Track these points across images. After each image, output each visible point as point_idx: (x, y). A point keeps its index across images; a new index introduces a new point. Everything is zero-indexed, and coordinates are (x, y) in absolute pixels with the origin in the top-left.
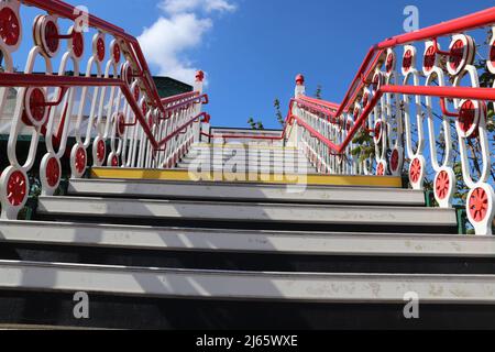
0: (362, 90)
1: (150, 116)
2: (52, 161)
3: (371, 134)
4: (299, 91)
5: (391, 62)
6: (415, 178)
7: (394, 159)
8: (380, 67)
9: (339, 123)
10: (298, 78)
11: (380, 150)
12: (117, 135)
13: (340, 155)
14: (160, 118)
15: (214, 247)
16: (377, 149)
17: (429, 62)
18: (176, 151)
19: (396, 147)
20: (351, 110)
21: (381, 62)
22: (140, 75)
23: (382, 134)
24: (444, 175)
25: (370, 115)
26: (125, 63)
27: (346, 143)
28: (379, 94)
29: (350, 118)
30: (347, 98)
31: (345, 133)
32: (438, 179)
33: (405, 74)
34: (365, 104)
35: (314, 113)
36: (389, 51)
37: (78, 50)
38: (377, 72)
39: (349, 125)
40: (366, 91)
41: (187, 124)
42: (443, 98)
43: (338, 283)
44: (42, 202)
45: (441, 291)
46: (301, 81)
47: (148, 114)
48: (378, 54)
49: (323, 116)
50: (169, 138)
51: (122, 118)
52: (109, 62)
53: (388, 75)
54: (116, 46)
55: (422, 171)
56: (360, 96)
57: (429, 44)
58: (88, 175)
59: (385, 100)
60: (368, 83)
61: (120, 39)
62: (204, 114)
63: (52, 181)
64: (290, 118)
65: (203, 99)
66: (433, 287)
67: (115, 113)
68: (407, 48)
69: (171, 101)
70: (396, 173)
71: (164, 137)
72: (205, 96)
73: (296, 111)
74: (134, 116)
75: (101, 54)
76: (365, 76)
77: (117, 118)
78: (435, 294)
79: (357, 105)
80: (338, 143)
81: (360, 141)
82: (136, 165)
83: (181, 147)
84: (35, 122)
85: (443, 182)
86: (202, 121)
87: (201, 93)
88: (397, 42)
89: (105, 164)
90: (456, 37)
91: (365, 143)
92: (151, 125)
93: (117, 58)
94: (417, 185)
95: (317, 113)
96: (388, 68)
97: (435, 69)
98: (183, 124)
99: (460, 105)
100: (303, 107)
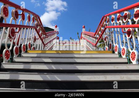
0: (101, 28)
1: (43, 37)
2: (17, 48)
3: (104, 40)
4: (84, 30)
5: (108, 20)
6: (116, 51)
7: (110, 46)
8: (105, 22)
9: (95, 38)
10: (83, 26)
11: (106, 44)
12: (34, 42)
13: (95, 46)
14: (45, 38)
15: (61, 69)
16: (105, 44)
17: (118, 19)
18: (50, 47)
19: (111, 43)
20: (98, 34)
21: (106, 20)
22: (40, 26)
23: (107, 40)
24: (124, 49)
25: (103, 35)
26: (36, 23)
27: (97, 43)
28: (105, 29)
29: (98, 36)
30: (97, 31)
31: (97, 40)
32: (122, 50)
33: (112, 23)
34: (102, 32)
35: (88, 36)
36: (108, 17)
37: (23, 18)
38: (105, 23)
39: (98, 38)
40: (102, 28)
41: (53, 39)
42: (122, 28)
43: (95, 76)
44: (14, 59)
45: (123, 78)
46: (84, 27)
47: (42, 36)
48: (105, 18)
49: (90, 36)
50: (48, 43)
51: (35, 37)
52: (31, 22)
53: (108, 24)
54: (33, 18)
55: (118, 49)
56: (100, 30)
57: (118, 15)
58: (26, 52)
59: (107, 30)
60: (102, 26)
61: (34, 16)
62: (57, 37)
63: (17, 53)
64: (81, 38)
65: (57, 33)
66: (121, 77)
67: (33, 36)
68: (112, 16)
69: (48, 33)
70: (111, 50)
71: (46, 43)
72: (58, 32)
73: (83, 36)
74: (38, 37)
75: (29, 20)
76: (102, 24)
77: (34, 37)
78: (122, 79)
79: (100, 33)
80: (95, 43)
81: (101, 42)
82: (39, 49)
83: (51, 46)
84: (12, 37)
85: (124, 51)
86: (57, 39)
87: (57, 31)
88: (110, 14)
89: (31, 49)
90: (125, 12)
91: (102, 42)
92: (43, 39)
93: (34, 21)
94: (116, 53)
95: (89, 36)
96: (108, 22)
97: (120, 21)
98: (52, 39)
99: (127, 30)
100: (85, 34)
